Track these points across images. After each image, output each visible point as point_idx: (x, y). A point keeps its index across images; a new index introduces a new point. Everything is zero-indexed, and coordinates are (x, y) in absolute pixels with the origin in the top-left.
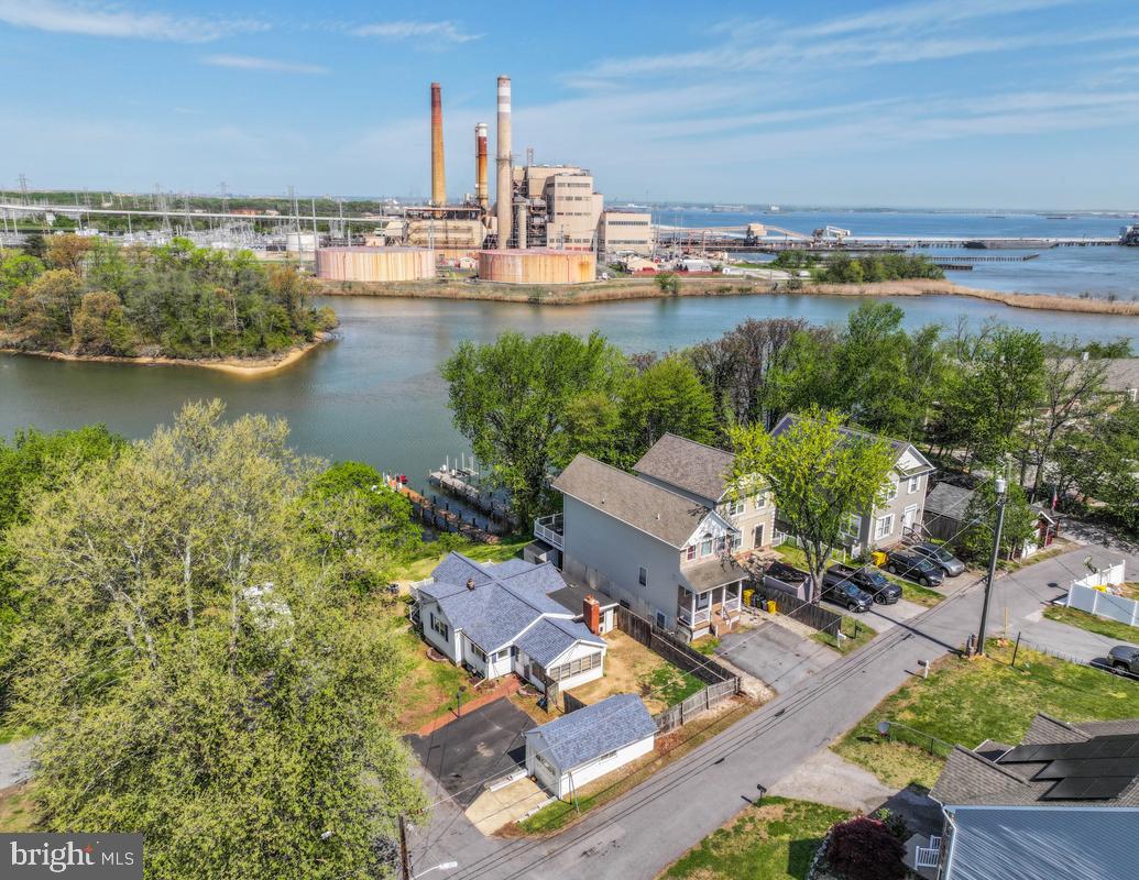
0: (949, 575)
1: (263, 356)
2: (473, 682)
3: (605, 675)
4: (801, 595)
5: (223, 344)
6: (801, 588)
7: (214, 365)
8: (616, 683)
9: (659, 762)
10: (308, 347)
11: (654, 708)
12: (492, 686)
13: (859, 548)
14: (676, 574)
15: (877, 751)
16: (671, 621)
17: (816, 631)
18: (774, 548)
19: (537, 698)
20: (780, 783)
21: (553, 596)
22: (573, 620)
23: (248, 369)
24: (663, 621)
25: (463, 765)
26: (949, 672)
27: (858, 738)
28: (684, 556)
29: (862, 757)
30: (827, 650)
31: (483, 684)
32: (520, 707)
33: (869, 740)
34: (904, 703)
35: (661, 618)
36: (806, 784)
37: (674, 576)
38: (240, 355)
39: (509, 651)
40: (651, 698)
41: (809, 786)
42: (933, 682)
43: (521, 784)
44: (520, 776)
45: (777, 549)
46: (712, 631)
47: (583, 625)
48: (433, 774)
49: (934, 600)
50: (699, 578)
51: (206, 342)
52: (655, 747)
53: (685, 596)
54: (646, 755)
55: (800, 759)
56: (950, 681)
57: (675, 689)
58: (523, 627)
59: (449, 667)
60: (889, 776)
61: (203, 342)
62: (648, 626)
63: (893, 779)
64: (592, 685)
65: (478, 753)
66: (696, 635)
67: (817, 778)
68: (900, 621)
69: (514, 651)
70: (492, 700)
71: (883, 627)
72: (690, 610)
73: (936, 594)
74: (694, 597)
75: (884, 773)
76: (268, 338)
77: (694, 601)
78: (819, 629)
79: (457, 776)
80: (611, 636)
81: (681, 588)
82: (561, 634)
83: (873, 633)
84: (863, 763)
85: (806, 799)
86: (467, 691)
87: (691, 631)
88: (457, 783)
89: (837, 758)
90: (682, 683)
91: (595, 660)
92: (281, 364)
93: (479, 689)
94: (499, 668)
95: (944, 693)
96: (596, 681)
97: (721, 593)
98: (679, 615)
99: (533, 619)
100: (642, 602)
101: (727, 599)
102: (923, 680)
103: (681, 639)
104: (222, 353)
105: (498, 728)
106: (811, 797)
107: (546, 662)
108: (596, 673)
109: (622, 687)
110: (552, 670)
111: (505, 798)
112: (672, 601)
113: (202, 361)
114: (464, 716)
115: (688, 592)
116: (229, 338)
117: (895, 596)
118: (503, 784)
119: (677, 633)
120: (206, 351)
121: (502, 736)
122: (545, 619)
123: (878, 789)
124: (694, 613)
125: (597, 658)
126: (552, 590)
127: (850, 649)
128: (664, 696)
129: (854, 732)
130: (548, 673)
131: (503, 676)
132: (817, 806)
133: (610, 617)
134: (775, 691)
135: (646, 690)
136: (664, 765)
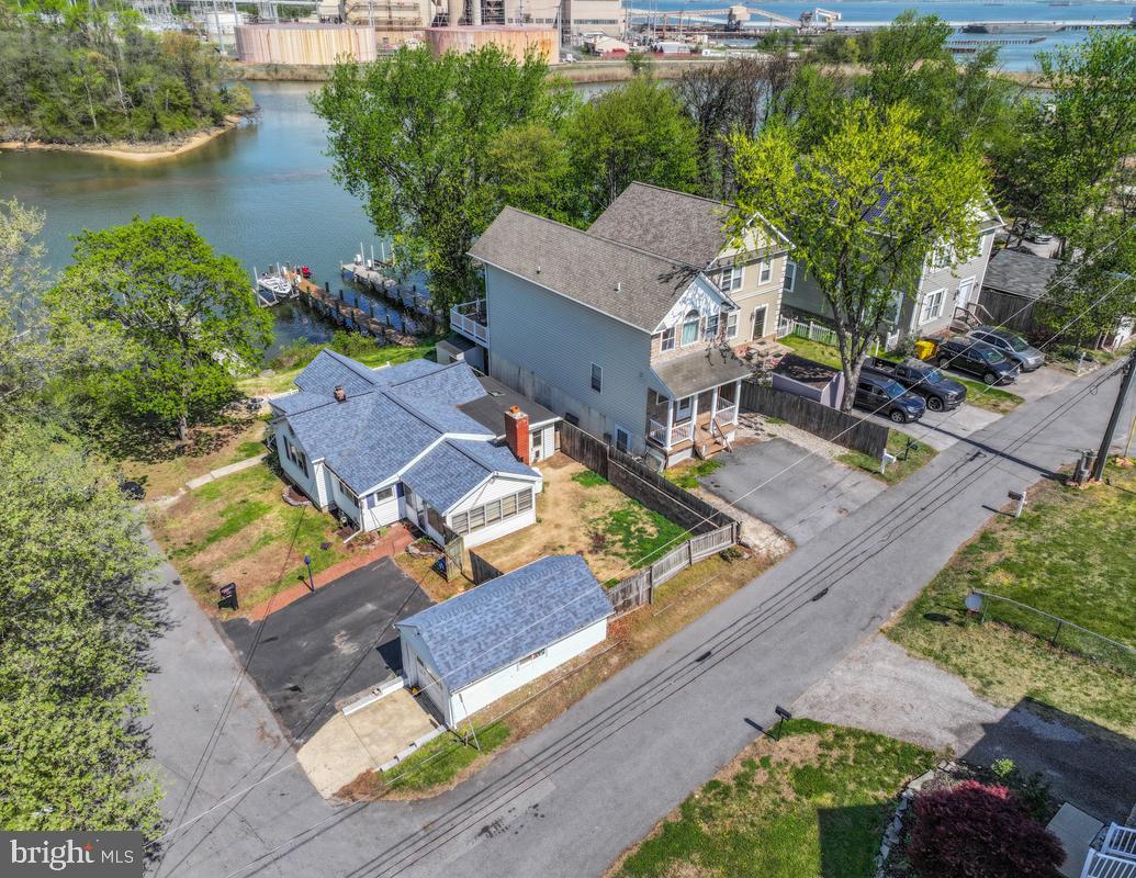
0: (1025, 370)
1: (159, 140)
2: (344, 535)
3: (539, 521)
4: (825, 401)
5: (108, 126)
6: (826, 389)
7: (99, 150)
8: (555, 532)
9: (615, 660)
10: (217, 132)
11: (609, 569)
12: (369, 541)
13: (896, 336)
14: (644, 371)
15: (961, 639)
16: (637, 441)
17: (846, 451)
18: (779, 340)
19: (432, 558)
20: (808, 694)
21: (466, 409)
22: (491, 442)
23: (139, 154)
24: (626, 442)
25: (306, 669)
26: (1053, 508)
27: (926, 616)
28: (657, 344)
29: (937, 647)
30: (867, 477)
31: (356, 539)
32: (408, 572)
33: (945, 620)
34: (993, 558)
35: (622, 437)
36: (853, 696)
37: (641, 375)
38: (129, 138)
39: (394, 489)
40: (606, 554)
41: (856, 699)
42: (1032, 523)
43: (395, 701)
44: (394, 687)
45: (783, 341)
46: (696, 454)
47: (505, 450)
48: (259, 685)
49: (1008, 404)
50: (678, 377)
51: (87, 122)
52: (608, 635)
53: (657, 404)
54: (594, 648)
55: (836, 651)
56: (1060, 522)
57: (641, 540)
58: (414, 454)
59: (311, 513)
60: (990, 683)
61: (83, 123)
62: (601, 447)
63: (997, 688)
64: (519, 536)
65: (334, 648)
66: (673, 461)
67: (869, 686)
68: (964, 435)
69: (403, 490)
70: (368, 562)
71: (942, 444)
72: (666, 425)
73: (1009, 396)
74: (671, 404)
75: (981, 677)
76: (162, 118)
77: (671, 411)
78: (851, 447)
79: (295, 689)
80: (551, 463)
81: (652, 393)
82: (469, 464)
83: (931, 452)
84: (941, 659)
85: (854, 725)
86: (333, 548)
87: (666, 456)
88: (292, 702)
89: (896, 650)
90: (651, 529)
91: (523, 500)
92: (181, 150)
93: (350, 545)
94: (381, 515)
95: (1054, 540)
96: (526, 530)
97: (711, 400)
98: (648, 430)
99: (430, 442)
100: (595, 414)
101: (719, 408)
102: (1016, 521)
103: (650, 466)
104: (108, 135)
105: (370, 607)
106: (862, 720)
107: (445, 507)
108: (526, 518)
109: (564, 538)
110: (454, 518)
111: (364, 725)
112: (637, 410)
113: (85, 145)
114: (322, 589)
115: (663, 399)
116: (115, 118)
117: (957, 398)
118: (366, 701)
119: (644, 457)
120: (88, 134)
121: (375, 619)
122: (448, 442)
123: (973, 707)
124: (670, 429)
125: (526, 498)
126: (466, 400)
127: (899, 475)
128: (624, 551)
129: (918, 605)
130: (449, 524)
131: (389, 526)
132: (874, 738)
133: (549, 436)
134: (791, 542)
135: (599, 544)
136: (621, 666)
